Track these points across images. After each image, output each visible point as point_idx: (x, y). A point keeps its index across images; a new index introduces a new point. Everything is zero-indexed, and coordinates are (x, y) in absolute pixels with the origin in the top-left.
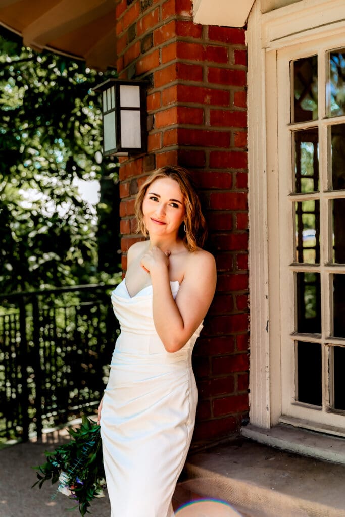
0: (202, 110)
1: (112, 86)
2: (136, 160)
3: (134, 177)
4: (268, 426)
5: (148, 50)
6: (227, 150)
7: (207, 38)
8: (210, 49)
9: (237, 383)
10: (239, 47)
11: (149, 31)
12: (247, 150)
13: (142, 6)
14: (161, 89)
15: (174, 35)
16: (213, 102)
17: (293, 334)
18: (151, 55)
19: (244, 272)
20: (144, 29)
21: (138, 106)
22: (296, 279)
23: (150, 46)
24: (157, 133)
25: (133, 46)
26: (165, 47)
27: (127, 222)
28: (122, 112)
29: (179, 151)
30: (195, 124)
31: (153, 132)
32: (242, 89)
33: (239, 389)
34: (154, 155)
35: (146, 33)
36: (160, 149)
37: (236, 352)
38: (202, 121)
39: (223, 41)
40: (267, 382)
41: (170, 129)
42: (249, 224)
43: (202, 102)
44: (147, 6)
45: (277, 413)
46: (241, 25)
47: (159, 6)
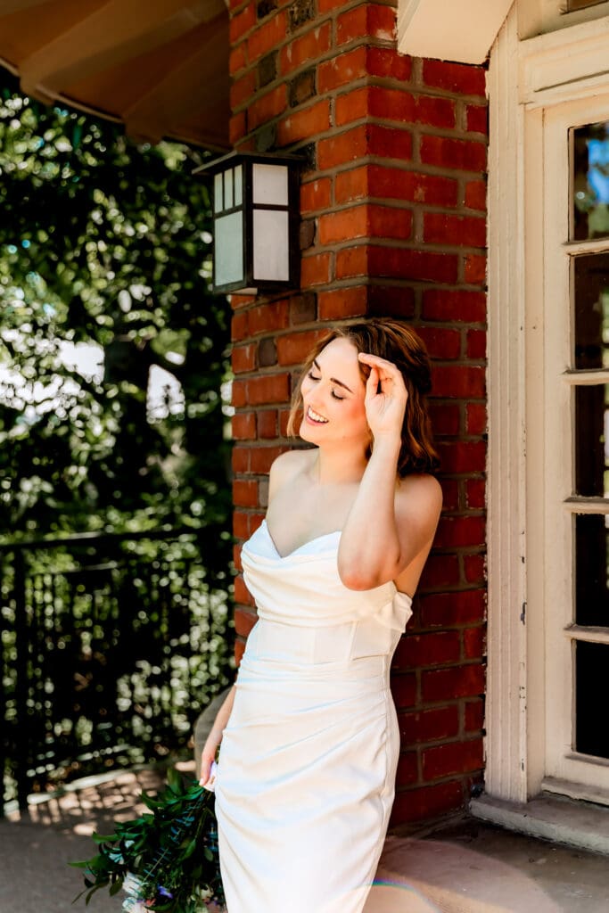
0: (409, 213)
1: (237, 164)
2: (272, 303)
3: (267, 335)
4: (523, 798)
5: (304, 101)
6: (452, 288)
7: (419, 81)
8: (424, 101)
9: (464, 717)
10: (475, 101)
11: (307, 66)
12: (486, 289)
13: (292, 20)
14: (332, 172)
15: (363, 73)
16: (429, 199)
17: (569, 628)
18: (311, 109)
19: (478, 512)
20: (296, 61)
21: (285, 203)
22: (575, 527)
23: (309, 93)
24: (322, 254)
25: (271, 93)
26: (342, 95)
27: (248, 418)
28: (256, 212)
29: (369, 287)
30: (399, 239)
31: (312, 252)
32: (478, 176)
33: (468, 729)
34: (315, 295)
35: (300, 70)
36: (328, 284)
37: (463, 660)
38: (409, 235)
39: (446, 88)
40: (523, 716)
41: (353, 246)
42: (489, 424)
43: (411, 198)
44: (303, 20)
45: (537, 774)
46: (479, 60)
47: (330, 19)
